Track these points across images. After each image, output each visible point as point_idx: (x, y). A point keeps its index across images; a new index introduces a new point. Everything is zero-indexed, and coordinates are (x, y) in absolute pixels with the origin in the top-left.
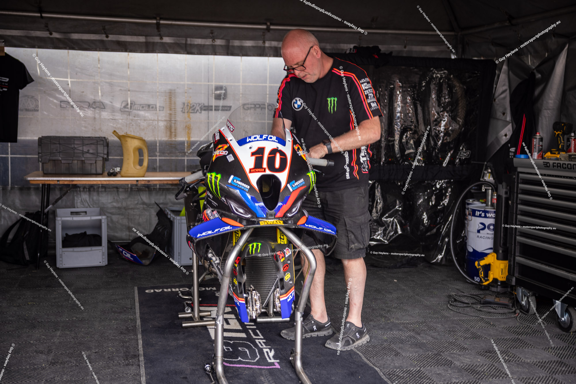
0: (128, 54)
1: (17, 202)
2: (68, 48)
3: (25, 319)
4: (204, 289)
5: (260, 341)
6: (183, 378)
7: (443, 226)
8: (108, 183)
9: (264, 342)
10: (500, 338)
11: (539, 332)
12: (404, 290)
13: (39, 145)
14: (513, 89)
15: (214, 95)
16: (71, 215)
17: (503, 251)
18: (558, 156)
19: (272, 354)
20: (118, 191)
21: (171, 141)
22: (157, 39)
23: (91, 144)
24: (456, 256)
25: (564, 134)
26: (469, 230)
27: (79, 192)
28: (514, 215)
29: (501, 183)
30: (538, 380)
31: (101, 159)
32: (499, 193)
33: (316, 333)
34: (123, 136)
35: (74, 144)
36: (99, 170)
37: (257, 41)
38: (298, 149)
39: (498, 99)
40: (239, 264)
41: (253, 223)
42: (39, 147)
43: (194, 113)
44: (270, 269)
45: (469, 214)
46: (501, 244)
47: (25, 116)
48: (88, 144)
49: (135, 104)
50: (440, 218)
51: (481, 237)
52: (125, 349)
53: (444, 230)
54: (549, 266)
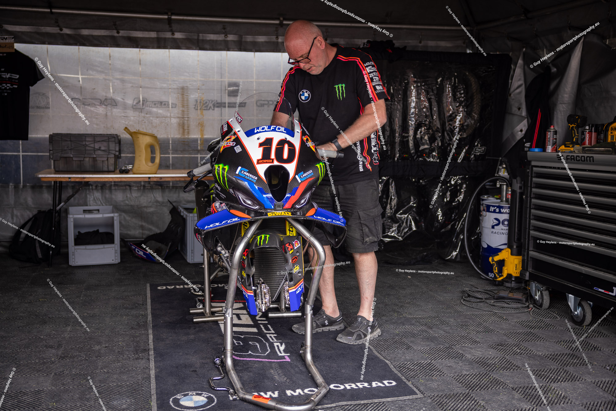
0: (140, 50)
1: (30, 200)
2: (78, 44)
3: (36, 315)
4: (216, 285)
5: (271, 335)
6: (193, 371)
7: (457, 223)
8: (120, 180)
9: (275, 337)
10: (513, 331)
11: (552, 326)
12: (417, 286)
13: (50, 142)
14: (528, 84)
15: (227, 91)
16: (84, 213)
17: (517, 247)
18: (572, 149)
19: (282, 348)
20: (130, 189)
21: (184, 138)
22: (168, 35)
23: (102, 141)
24: (470, 253)
25: (578, 127)
26: (483, 226)
27: (91, 190)
28: (528, 209)
29: (515, 178)
30: (549, 372)
31: (113, 156)
32: (513, 188)
33: (328, 328)
34: (135, 132)
35: (85, 141)
36: (111, 168)
37: (269, 37)
38: (307, 140)
39: (513, 93)
40: (247, 256)
41: (261, 214)
42: (50, 144)
43: (207, 110)
44: (280, 263)
45: (484, 210)
46: (516, 240)
47: (36, 114)
48: (99, 141)
49: (147, 101)
50: (455, 214)
51: (495, 233)
52: (135, 344)
53: (459, 226)
54: (562, 259)
